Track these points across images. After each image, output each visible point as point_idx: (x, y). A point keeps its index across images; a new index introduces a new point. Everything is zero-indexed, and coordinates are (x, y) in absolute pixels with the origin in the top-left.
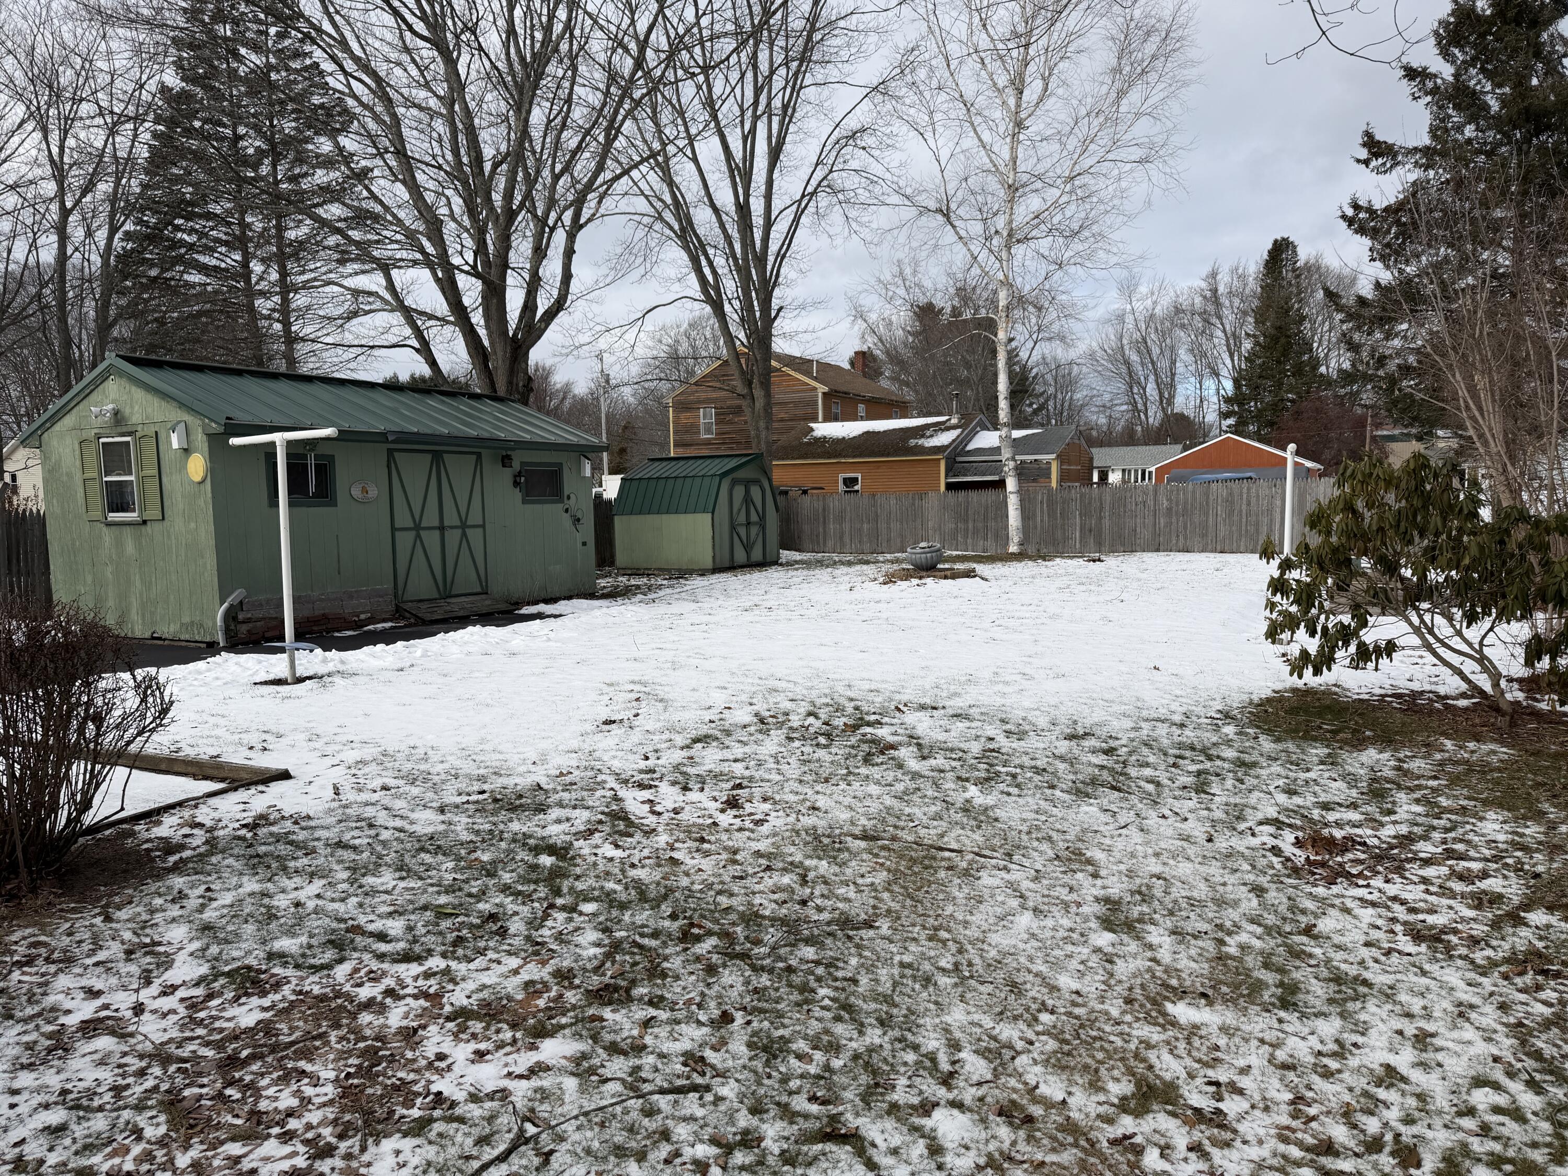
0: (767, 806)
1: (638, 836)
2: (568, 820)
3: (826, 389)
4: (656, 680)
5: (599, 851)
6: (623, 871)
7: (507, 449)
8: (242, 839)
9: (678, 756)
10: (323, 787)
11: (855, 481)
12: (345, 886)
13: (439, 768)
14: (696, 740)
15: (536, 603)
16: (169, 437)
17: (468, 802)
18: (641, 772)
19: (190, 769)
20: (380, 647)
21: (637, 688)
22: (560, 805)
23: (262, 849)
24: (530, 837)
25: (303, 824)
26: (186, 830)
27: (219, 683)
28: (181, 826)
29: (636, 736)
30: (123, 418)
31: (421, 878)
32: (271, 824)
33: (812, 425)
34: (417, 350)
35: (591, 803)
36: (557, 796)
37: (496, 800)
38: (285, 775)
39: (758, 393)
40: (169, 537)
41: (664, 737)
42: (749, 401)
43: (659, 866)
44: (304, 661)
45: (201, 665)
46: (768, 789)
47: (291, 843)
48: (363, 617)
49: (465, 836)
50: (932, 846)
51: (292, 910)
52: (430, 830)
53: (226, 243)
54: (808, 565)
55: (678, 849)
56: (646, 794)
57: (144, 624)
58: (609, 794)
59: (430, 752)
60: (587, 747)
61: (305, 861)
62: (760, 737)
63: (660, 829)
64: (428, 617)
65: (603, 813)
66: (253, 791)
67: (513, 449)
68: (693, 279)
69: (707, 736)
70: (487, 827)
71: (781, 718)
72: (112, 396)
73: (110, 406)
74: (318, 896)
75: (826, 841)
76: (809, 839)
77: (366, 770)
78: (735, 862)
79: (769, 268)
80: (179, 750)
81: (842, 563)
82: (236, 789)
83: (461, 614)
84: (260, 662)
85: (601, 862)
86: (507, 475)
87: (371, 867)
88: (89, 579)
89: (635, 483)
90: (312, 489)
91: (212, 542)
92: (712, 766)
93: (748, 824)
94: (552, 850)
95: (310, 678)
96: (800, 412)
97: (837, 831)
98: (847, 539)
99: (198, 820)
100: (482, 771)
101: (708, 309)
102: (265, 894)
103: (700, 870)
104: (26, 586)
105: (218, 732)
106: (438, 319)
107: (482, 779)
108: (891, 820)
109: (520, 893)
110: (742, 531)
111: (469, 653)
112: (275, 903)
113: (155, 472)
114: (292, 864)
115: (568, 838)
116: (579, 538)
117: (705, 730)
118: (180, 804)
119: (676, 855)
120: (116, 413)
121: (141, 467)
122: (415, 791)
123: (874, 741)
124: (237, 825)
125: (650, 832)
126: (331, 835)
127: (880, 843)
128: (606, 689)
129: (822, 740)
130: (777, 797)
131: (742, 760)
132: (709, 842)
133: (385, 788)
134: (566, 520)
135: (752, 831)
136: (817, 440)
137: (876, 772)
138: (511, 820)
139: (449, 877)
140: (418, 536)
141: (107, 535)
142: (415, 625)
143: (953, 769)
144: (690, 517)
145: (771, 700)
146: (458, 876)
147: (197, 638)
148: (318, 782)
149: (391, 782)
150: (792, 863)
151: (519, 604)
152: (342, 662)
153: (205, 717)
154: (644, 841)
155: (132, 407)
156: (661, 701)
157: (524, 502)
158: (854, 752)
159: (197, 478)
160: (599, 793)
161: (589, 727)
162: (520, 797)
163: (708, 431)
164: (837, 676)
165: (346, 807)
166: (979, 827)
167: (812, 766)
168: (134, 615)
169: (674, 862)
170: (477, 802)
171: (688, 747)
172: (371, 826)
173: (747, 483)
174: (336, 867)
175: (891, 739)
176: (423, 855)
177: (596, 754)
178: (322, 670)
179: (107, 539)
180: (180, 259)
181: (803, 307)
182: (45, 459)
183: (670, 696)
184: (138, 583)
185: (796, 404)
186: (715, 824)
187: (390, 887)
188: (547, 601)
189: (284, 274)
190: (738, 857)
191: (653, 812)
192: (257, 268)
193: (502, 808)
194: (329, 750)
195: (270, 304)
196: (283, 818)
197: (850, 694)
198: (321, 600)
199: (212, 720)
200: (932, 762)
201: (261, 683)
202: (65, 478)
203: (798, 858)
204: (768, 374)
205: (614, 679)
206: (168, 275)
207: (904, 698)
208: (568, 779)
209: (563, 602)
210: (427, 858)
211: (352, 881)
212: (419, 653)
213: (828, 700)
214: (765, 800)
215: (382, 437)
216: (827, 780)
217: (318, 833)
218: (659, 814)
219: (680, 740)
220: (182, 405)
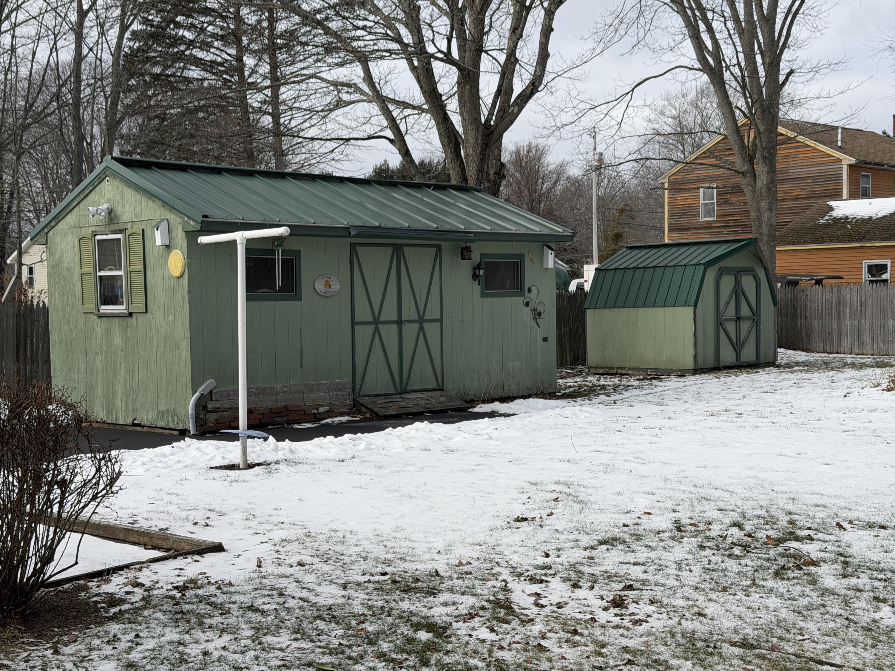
0: (652, 608)
1: (515, 623)
2: (454, 604)
3: (853, 161)
4: (582, 482)
5: (473, 633)
6: (490, 652)
7: (466, 241)
8: (173, 598)
9: (578, 555)
10: (248, 560)
11: (883, 268)
12: (248, 642)
13: (353, 550)
14: (602, 542)
15: (492, 401)
16: (153, 234)
17: (369, 581)
18: (537, 567)
19: (142, 540)
20: (330, 438)
21: (558, 488)
22: (451, 590)
23: (186, 607)
24: (415, 615)
25: (225, 589)
26: (129, 588)
27: (180, 465)
28: (125, 584)
29: (544, 534)
30: (116, 216)
31: (312, 641)
32: (198, 588)
33: (831, 203)
34: (391, 141)
35: (479, 591)
36: (450, 583)
37: (394, 582)
38: (218, 548)
39: (761, 169)
40: (151, 329)
41: (572, 537)
42: (749, 179)
43: (525, 650)
44: (257, 449)
45: (166, 449)
46: (659, 593)
47: (211, 604)
48: (322, 410)
49: (359, 609)
50: (811, 659)
51: (201, 657)
52: (330, 602)
53: (223, 38)
54: (809, 366)
55: (549, 639)
56: (536, 588)
57: (126, 411)
58: (499, 584)
59: (348, 536)
60: (492, 541)
61: (220, 619)
62: (671, 543)
63: (537, 620)
64: (383, 412)
65: (488, 601)
66: (189, 559)
67: (473, 241)
68: (688, 46)
69: (615, 539)
70: (380, 603)
71: (702, 527)
72: (107, 196)
73: (105, 206)
74: (224, 648)
75: (699, 644)
76: (683, 641)
77: (289, 547)
78: (599, 654)
79: (778, 27)
80: (136, 522)
81: (853, 366)
82: (175, 557)
83: (414, 410)
84: (218, 448)
85: (472, 641)
86: (466, 267)
87: (273, 628)
88: (82, 367)
89: (610, 274)
90: (279, 283)
91: (188, 334)
92: (609, 568)
93: (626, 623)
94: (431, 627)
95: (259, 465)
96: (819, 188)
97: (715, 637)
98: (868, 339)
99: (139, 581)
100: (389, 556)
101: (705, 78)
102: (181, 643)
103: (563, 658)
104: (31, 373)
105: (170, 508)
106: (414, 107)
107: (387, 562)
108: (779, 632)
109: (392, 660)
110: (731, 327)
111: (409, 449)
112: (188, 651)
113: (141, 267)
114: (207, 621)
115: (448, 619)
116: (540, 333)
117: (616, 532)
118: (127, 567)
119: (544, 643)
120: (110, 212)
121: (129, 263)
122: (326, 568)
123: (796, 556)
124: (170, 587)
125: (528, 621)
126: (246, 600)
127: (757, 651)
128: (528, 487)
129: (737, 551)
130: (665, 601)
131: (643, 564)
132: (582, 635)
133: (301, 564)
134: (527, 314)
135: (628, 629)
136: (836, 220)
137: (782, 586)
138: (402, 600)
139: (336, 642)
140: (377, 330)
141: (99, 325)
142: (370, 419)
143: (874, 589)
144: (669, 311)
145: (698, 508)
146: (344, 642)
147: (172, 426)
148: (245, 555)
149: (307, 559)
150: (656, 661)
151: (473, 402)
152: (292, 451)
153: (163, 495)
154: (519, 628)
155: (123, 206)
156: (581, 502)
157: (483, 295)
158: (767, 564)
159: (177, 273)
160: (489, 584)
161: (499, 523)
162: (418, 580)
163: (708, 213)
164: (782, 489)
165: (263, 577)
166: (874, 646)
167: (715, 575)
168: (119, 404)
169: (541, 648)
170: (378, 582)
171: (592, 548)
172: (281, 594)
173: (738, 273)
174: (244, 626)
175: (814, 556)
176: (318, 622)
177: (499, 549)
178: (271, 457)
179: (99, 330)
180: (180, 57)
181: (816, 70)
182: (51, 254)
183: (591, 499)
184: (123, 372)
185: (815, 179)
186: (593, 620)
187: (284, 646)
188: (503, 400)
189: (274, 66)
190: (604, 650)
191: (537, 604)
192: (249, 61)
193: (397, 589)
194: (261, 529)
195: (260, 97)
196: (209, 583)
197: (791, 507)
198: (284, 392)
199: (168, 498)
200: (853, 581)
201: (217, 468)
202: (66, 273)
203: (666, 656)
204: (774, 148)
205: (539, 479)
206: (169, 72)
207: (852, 515)
208: (466, 568)
209: (518, 401)
210: (321, 624)
211: (254, 639)
212: (362, 446)
213: (763, 513)
214: (652, 602)
215: (345, 232)
216: (724, 590)
217: (235, 598)
218: (542, 606)
219: (585, 541)
220: (166, 204)
